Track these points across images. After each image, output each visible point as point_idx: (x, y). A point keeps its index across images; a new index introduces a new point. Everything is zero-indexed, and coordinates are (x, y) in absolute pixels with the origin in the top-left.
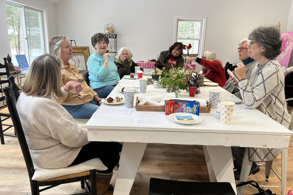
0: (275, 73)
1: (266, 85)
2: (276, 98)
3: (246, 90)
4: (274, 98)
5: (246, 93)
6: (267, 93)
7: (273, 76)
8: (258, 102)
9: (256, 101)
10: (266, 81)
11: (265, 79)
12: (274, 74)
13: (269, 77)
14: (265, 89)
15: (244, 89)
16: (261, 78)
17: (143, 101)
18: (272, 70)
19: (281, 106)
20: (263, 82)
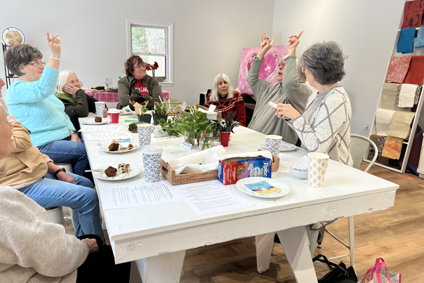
0: (343, 103)
1: (332, 121)
2: (342, 138)
3: (305, 130)
4: (339, 138)
5: (305, 135)
6: (334, 131)
7: (340, 108)
8: (323, 144)
9: (320, 143)
10: (332, 115)
11: (330, 113)
12: (341, 105)
13: (335, 110)
14: (331, 126)
15: (301, 129)
16: (326, 111)
17: (179, 165)
18: (339, 101)
19: (345, 149)
20: (328, 117)
